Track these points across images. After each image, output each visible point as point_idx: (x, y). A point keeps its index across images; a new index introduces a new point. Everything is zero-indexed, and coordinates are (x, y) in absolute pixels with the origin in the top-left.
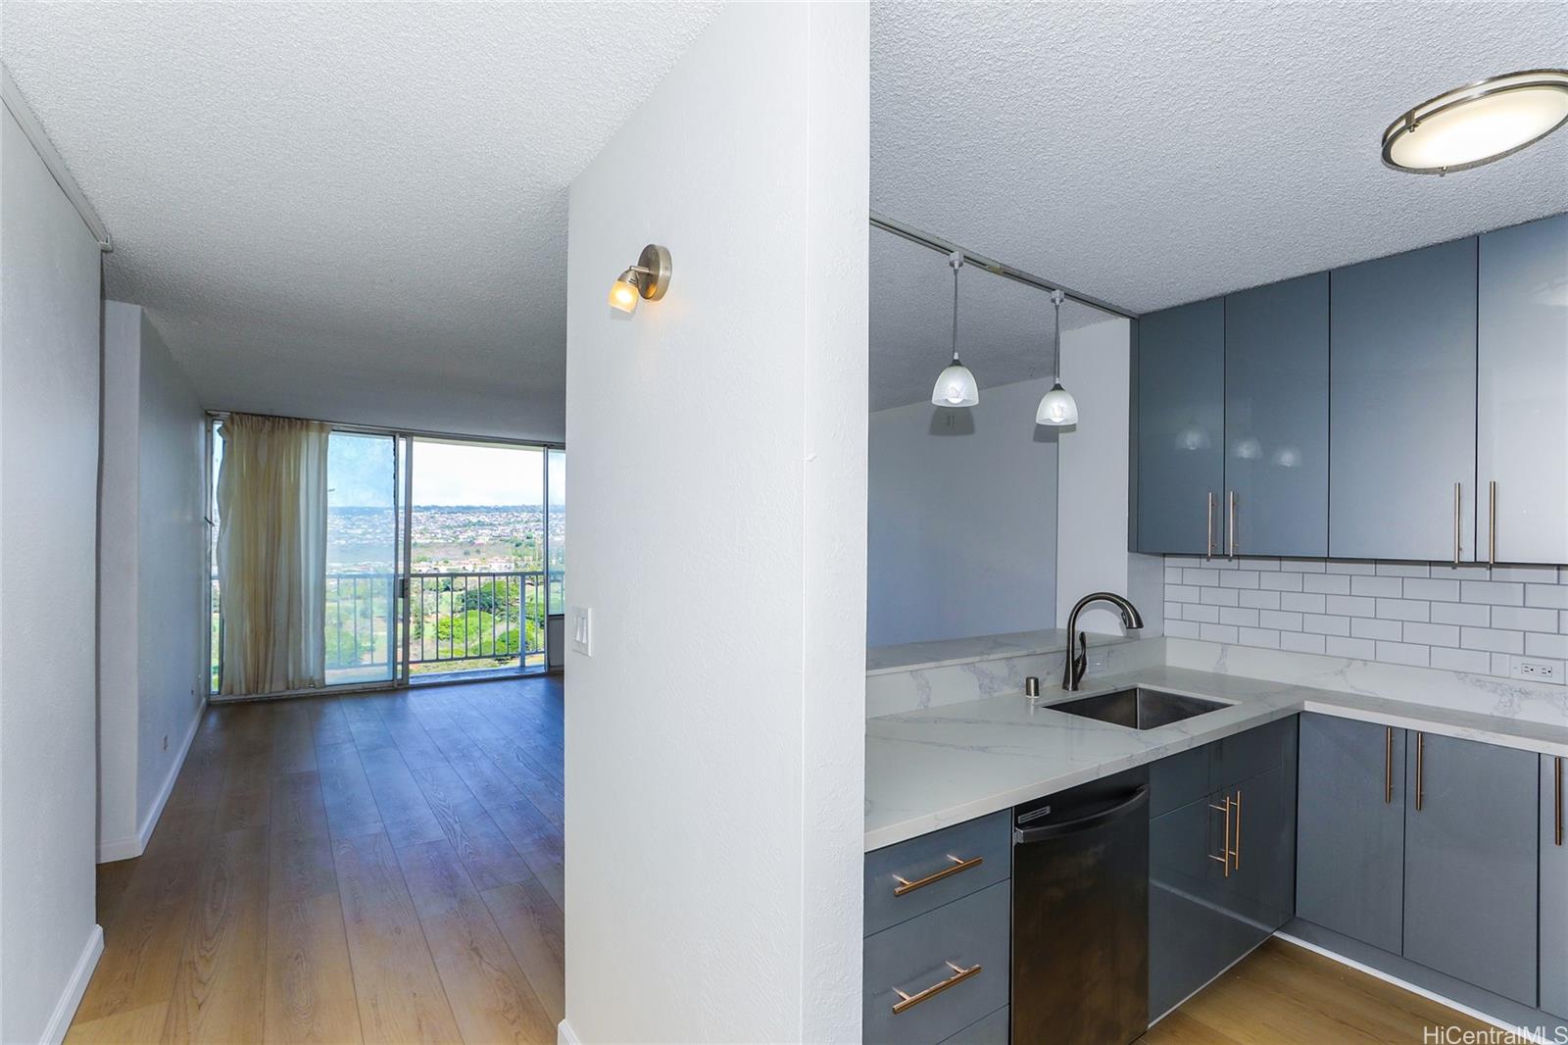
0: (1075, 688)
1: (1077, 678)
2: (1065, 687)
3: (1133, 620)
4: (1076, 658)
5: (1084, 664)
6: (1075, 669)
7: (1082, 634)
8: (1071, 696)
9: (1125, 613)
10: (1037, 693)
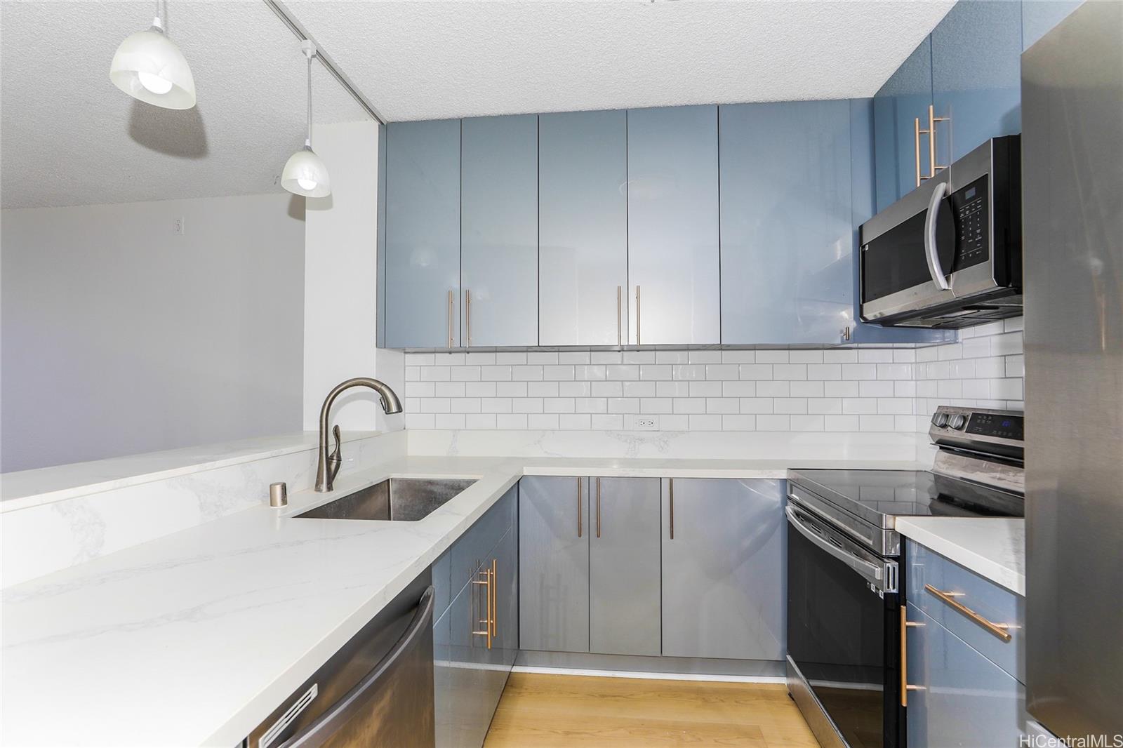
0: (330, 488)
1: (331, 477)
2: (318, 488)
3: (390, 404)
4: (330, 454)
5: (339, 460)
6: (329, 466)
7: (336, 427)
8: (326, 498)
9: (384, 397)
10: (284, 501)
